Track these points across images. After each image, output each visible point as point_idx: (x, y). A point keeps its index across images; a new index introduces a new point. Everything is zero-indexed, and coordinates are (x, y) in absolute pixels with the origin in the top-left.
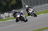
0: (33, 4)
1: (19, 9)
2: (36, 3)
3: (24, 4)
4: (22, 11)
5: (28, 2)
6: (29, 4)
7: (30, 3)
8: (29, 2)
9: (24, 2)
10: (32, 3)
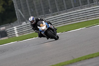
0: (37, 13)
1: (10, 23)
2: (43, 11)
3: (20, 13)
4: (15, 27)
5: (27, 9)
6: (30, 12)
7: (31, 10)
8: (29, 9)
9: (19, 8)
10: (36, 10)
